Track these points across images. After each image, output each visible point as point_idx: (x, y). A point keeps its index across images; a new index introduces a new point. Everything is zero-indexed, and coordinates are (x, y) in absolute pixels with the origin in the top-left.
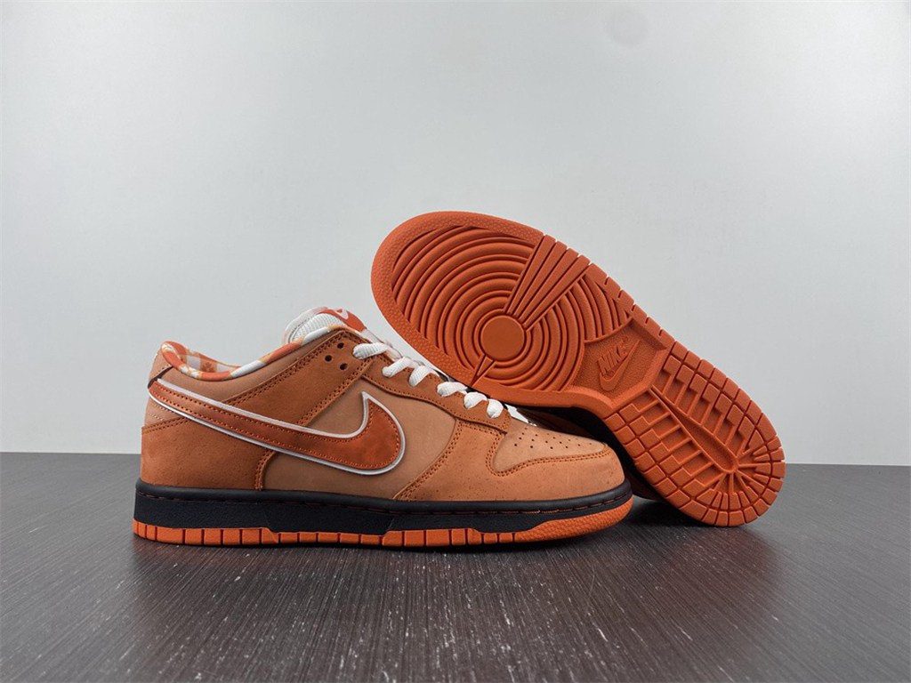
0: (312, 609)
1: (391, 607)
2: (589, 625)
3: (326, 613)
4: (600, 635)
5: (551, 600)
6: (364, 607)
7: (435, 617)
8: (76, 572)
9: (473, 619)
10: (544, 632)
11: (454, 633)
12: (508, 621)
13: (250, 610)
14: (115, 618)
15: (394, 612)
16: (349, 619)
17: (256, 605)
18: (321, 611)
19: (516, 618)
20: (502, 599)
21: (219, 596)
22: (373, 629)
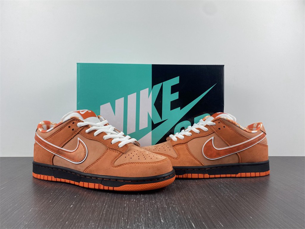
0: (97, 218)
1: (123, 216)
2: (189, 222)
3: (101, 219)
4: (193, 225)
5: (177, 212)
6: (114, 216)
7: (138, 220)
8: (16, 205)
9: (150, 220)
10: (174, 225)
11: (144, 226)
12: (162, 221)
13: (75, 219)
14: (29, 223)
15: (124, 218)
16: (109, 221)
17: (77, 217)
18: (99, 218)
19: (165, 219)
20: (160, 212)
21: (65, 213)
22: (117, 225)
